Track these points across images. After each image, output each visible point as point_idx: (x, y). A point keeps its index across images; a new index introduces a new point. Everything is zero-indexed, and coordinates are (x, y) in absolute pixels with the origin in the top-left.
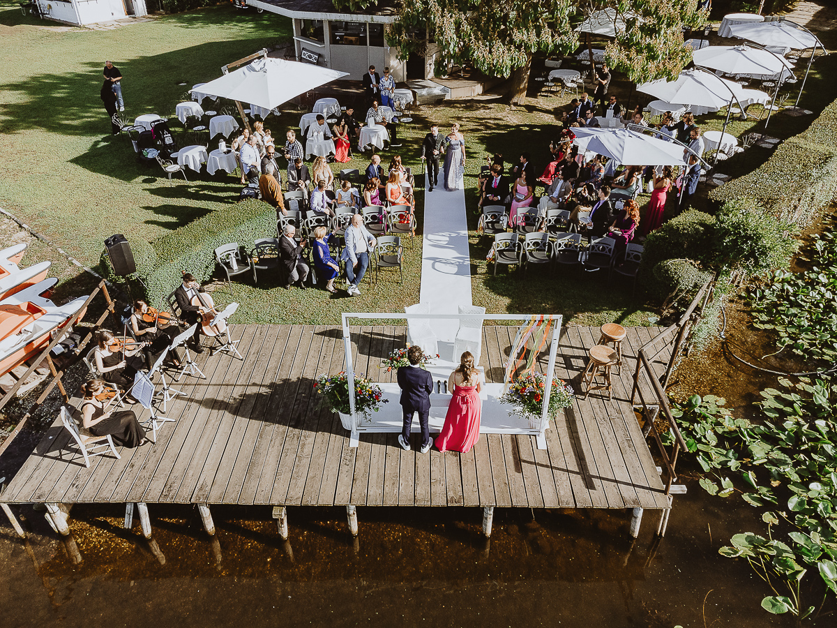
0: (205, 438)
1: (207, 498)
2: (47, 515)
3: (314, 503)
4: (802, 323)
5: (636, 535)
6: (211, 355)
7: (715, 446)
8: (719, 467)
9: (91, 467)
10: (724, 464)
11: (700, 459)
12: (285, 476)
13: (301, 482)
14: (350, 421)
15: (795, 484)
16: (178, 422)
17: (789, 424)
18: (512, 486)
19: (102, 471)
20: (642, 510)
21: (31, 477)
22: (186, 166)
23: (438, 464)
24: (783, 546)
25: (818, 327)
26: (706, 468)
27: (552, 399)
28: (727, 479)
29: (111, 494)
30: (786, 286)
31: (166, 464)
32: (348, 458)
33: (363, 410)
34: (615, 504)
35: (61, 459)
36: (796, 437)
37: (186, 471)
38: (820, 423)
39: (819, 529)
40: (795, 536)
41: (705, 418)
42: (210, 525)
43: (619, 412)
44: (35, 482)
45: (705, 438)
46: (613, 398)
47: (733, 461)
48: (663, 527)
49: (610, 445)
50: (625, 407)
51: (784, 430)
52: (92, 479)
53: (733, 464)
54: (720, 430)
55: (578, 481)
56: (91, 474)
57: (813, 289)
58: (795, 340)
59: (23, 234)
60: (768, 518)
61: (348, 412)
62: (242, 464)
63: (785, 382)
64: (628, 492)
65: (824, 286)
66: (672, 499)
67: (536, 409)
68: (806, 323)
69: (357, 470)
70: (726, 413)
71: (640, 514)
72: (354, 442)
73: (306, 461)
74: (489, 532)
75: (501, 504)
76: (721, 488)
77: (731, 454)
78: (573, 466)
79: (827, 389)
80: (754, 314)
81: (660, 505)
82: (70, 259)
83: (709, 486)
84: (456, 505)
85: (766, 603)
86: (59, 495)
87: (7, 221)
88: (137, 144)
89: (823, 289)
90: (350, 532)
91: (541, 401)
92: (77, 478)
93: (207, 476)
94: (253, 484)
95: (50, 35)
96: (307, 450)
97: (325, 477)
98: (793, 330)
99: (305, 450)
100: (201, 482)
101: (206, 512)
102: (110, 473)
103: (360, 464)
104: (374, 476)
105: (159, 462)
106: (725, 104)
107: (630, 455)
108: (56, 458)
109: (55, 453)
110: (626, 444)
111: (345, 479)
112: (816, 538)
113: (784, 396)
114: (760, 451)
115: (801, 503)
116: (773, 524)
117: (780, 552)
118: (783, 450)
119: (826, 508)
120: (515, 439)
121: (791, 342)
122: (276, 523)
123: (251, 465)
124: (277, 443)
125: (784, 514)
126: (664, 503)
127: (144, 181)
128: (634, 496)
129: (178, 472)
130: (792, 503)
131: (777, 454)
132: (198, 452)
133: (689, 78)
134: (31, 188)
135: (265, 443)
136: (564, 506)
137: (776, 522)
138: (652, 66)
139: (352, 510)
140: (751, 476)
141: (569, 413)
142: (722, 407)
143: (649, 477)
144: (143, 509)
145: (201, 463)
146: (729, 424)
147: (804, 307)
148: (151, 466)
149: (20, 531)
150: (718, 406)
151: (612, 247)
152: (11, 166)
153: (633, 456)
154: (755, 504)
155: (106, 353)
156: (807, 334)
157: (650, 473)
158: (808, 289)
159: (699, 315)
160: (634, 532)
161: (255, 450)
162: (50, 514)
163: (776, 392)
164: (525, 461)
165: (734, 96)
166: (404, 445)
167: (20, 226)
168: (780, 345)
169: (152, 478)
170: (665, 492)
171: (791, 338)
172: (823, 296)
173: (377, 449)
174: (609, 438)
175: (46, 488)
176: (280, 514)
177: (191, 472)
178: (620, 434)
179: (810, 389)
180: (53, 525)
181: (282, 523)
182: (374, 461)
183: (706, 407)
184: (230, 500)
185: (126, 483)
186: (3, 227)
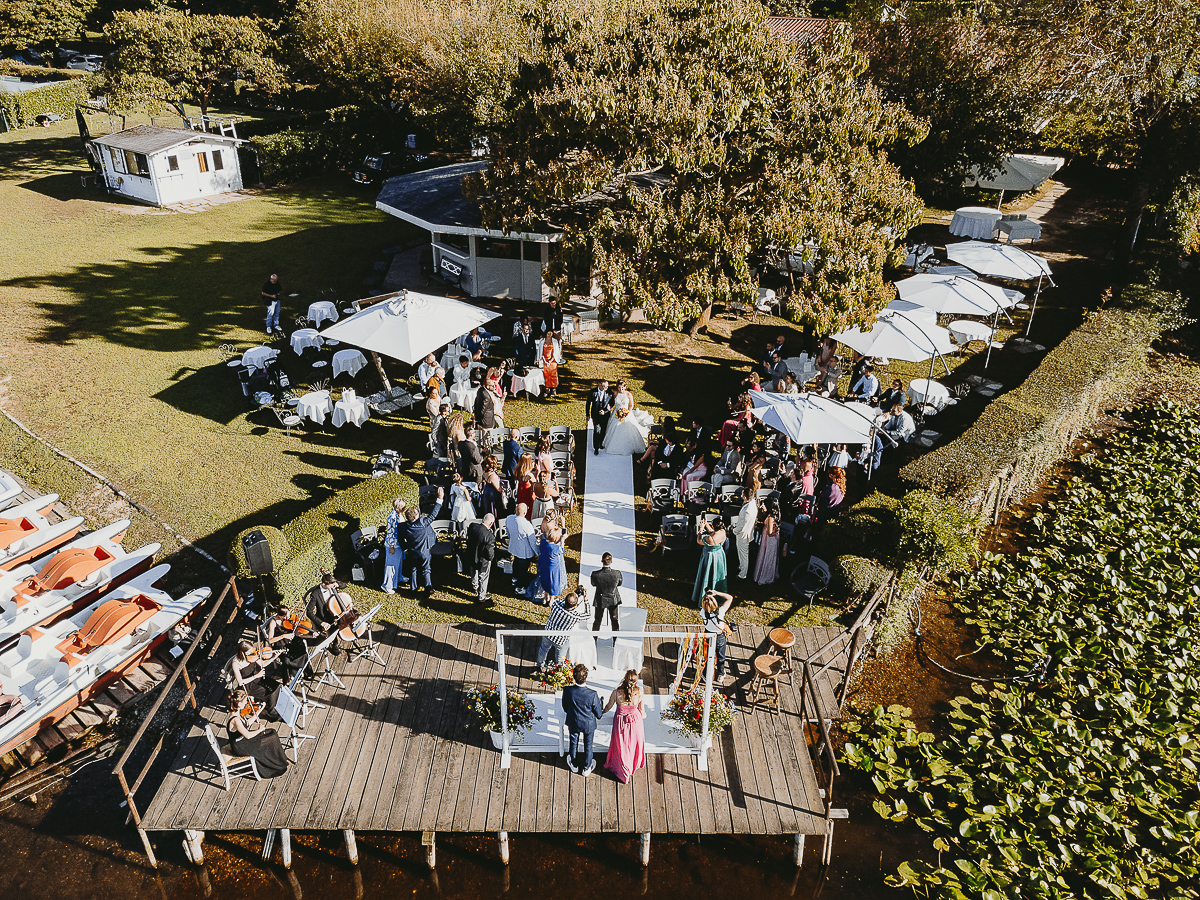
0: (348, 757)
1: (354, 823)
2: (185, 842)
3: (465, 829)
4: (1007, 618)
5: (800, 862)
6: (349, 661)
7: (894, 765)
8: (895, 787)
9: (231, 790)
10: (900, 783)
11: (875, 780)
12: (434, 800)
13: (451, 806)
14: (502, 739)
15: (972, 806)
16: (318, 739)
17: (973, 740)
18: (669, 811)
19: (243, 795)
20: (803, 836)
21: (169, 801)
22: (308, 417)
23: (593, 787)
24: (950, 874)
25: (1022, 622)
26: (880, 788)
27: (712, 716)
28: (902, 801)
29: (256, 819)
30: (995, 573)
31: (309, 786)
32: (500, 780)
33: (515, 728)
34: (772, 829)
35: (196, 778)
36: (980, 754)
37: (330, 794)
38: (1007, 739)
39: (989, 856)
40: (962, 864)
41: (885, 732)
42: (354, 854)
43: (787, 728)
44: (173, 807)
45: (884, 755)
46: (781, 711)
47: (911, 780)
48: (827, 854)
49: (774, 765)
50: (793, 721)
51: (967, 745)
52: (234, 802)
53: (910, 784)
54: (900, 745)
56: (231, 797)
57: (1023, 575)
58: (996, 637)
59: (120, 504)
60: (939, 844)
61: (500, 729)
62: (388, 787)
63: (979, 689)
64: (788, 816)
65: (1036, 571)
66: (832, 824)
67: (696, 727)
68: (1009, 617)
69: (509, 794)
70: (910, 725)
71: (802, 840)
72: (506, 761)
73: (455, 784)
74: (646, 861)
75: (658, 830)
76: (895, 811)
77: (909, 774)
79: (1021, 699)
80: (956, 605)
81: (819, 831)
82: (178, 537)
83: (881, 808)
84: (611, 831)
86: (200, 821)
87: (99, 486)
88: (247, 387)
89: (1033, 576)
90: (501, 859)
91: (701, 718)
92: (218, 802)
93: (354, 799)
94: (402, 808)
95: (122, 219)
96: (457, 771)
97: (476, 801)
98: (997, 626)
99: (455, 771)
100: (347, 806)
101: (351, 838)
102: (252, 796)
103: (512, 787)
104: (526, 799)
105: (301, 783)
106: (927, 357)
107: (793, 777)
108: (189, 776)
109: (189, 770)
110: (791, 764)
111: (497, 804)
112: (985, 865)
113: (974, 705)
114: (938, 768)
115: (972, 828)
116: (944, 851)
118: (965, 768)
119: (998, 834)
120: (674, 758)
121: (992, 641)
122: (425, 851)
123: (398, 788)
124: (425, 763)
125: (956, 840)
126: (828, 831)
128: (793, 822)
129: (321, 797)
130: (964, 827)
131: (957, 771)
132: (342, 773)
133: (888, 325)
134: (123, 443)
135: (412, 762)
136: (722, 832)
137: (947, 849)
138: (842, 317)
139: (504, 836)
140: (927, 797)
141: (728, 728)
142: (905, 718)
143: (811, 800)
144: (286, 834)
145: (346, 784)
146: (911, 738)
147: (1009, 598)
148: (293, 788)
149: (153, 861)
150: (902, 718)
152: (96, 412)
153: (798, 781)
154: (928, 829)
155: (244, 664)
156: (1009, 631)
157: (812, 795)
158: (1016, 576)
159: (884, 614)
160: (796, 859)
161: (402, 772)
162: (187, 841)
163: (966, 701)
165: (936, 350)
167: (116, 493)
168: (979, 644)
169: (295, 801)
170: (825, 816)
171: (992, 635)
172: (1033, 584)
173: (531, 765)
174: (773, 757)
175: (186, 812)
176: (429, 841)
177: (335, 796)
178: (785, 752)
179: (1004, 697)
180: (188, 854)
181: (431, 851)
182: (526, 783)
183: (889, 719)
184: (377, 827)
185: (269, 808)
186: (96, 494)
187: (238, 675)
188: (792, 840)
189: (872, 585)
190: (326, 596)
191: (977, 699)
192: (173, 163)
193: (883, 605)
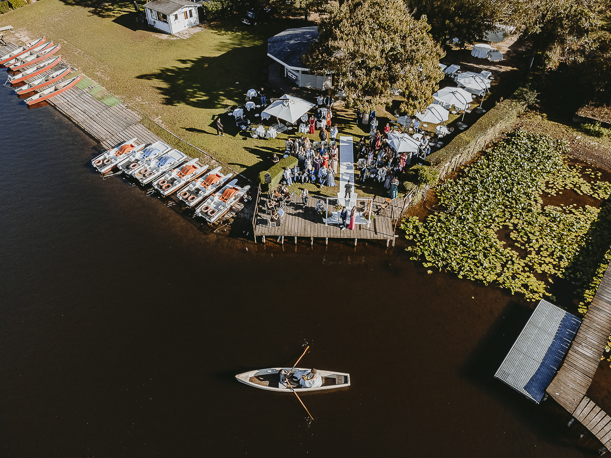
1: (297, 235)
2: (262, 238)
3: (319, 237)
5: (388, 246)
7: (412, 229)
10: (412, 233)
11: (407, 231)
12: (312, 232)
13: (316, 233)
14: (326, 221)
15: (427, 237)
17: (431, 224)
18: (361, 235)
19: (273, 229)
20: (389, 240)
21: (259, 230)
22: (259, 135)
25: (452, 198)
26: (408, 233)
27: (371, 217)
28: (412, 236)
29: (277, 234)
30: (449, 185)
31: (286, 228)
32: (326, 228)
33: (329, 218)
34: (383, 238)
35: (263, 226)
36: (432, 227)
37: (291, 230)
38: (439, 224)
39: (428, 246)
40: (422, 247)
41: (411, 222)
42: (296, 241)
43: (387, 220)
45: (410, 227)
46: (386, 216)
48: (393, 245)
49: (384, 227)
52: (272, 231)
53: (414, 233)
54: (414, 225)
55: (374, 234)
57: (456, 186)
59: (215, 161)
60: (418, 243)
61: (325, 218)
62: (303, 229)
63: (436, 213)
64: (385, 236)
67: (367, 218)
68: (449, 196)
70: (417, 221)
72: (327, 225)
73: (316, 229)
74: (356, 245)
75: (358, 238)
76: (410, 238)
77: (415, 230)
78: (374, 230)
80: (437, 193)
81: (392, 239)
83: (407, 237)
84: (349, 238)
85: (411, 259)
86: (264, 234)
88: (238, 124)
89: (459, 186)
90: (326, 242)
91: (369, 217)
92: (269, 231)
93: (296, 231)
94: (306, 233)
96: (316, 226)
97: (321, 232)
98: (445, 199)
100: (294, 232)
101: (296, 238)
103: (328, 230)
104: (331, 232)
106: (440, 122)
107: (388, 229)
109: (260, 225)
110: (387, 227)
111: (326, 232)
113: (434, 217)
114: (421, 230)
115: (426, 241)
116: (419, 245)
117: (417, 250)
118: (428, 230)
120: (362, 225)
121: (443, 202)
122: (311, 241)
123: (305, 229)
124: (309, 225)
126: (394, 239)
128: (387, 237)
129: (289, 230)
132: (292, 227)
133: (430, 111)
136: (372, 239)
139: (327, 239)
140: (418, 235)
141: (375, 220)
142: (417, 219)
144: (282, 237)
145: (294, 229)
146: (417, 223)
148: (283, 228)
149: (256, 243)
154: (416, 241)
156: (448, 200)
157: (391, 233)
161: (305, 226)
163: (432, 216)
167: (212, 158)
168: (440, 203)
169: (284, 231)
170: (394, 237)
172: (458, 188)
173: (332, 227)
174: (384, 225)
175: (262, 232)
176: (312, 239)
178: (387, 225)
179: (442, 215)
180: (263, 240)
182: (331, 229)
183: (413, 219)
184: (301, 236)
185: (279, 232)
186: (206, 158)
188: (386, 240)
189: (412, 188)
190: (283, 189)
191: (435, 215)
192: (176, 17)
193: (414, 193)
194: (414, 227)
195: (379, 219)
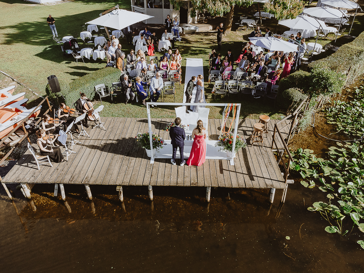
0: (89, 159)
1: (89, 182)
2: (22, 189)
3: (134, 184)
4: (348, 121)
5: (272, 202)
6: (92, 128)
7: (308, 169)
8: (309, 176)
9: (41, 170)
10: (311, 175)
11: (301, 173)
12: (122, 174)
13: (129, 177)
14: (151, 153)
15: (342, 183)
16: (77, 153)
17: (341, 160)
18: (219, 179)
19: (45, 172)
20: (275, 189)
21: (15, 173)
22: (84, 57)
23: (187, 170)
24: (335, 207)
25: (355, 123)
26: (304, 176)
27: (236, 144)
28: (312, 181)
29: (49, 180)
30: (342, 107)
31: (72, 169)
32: (149, 168)
33: (156, 148)
34: (263, 186)
35: (28, 167)
36: (343, 165)
37: (80, 172)
38: (354, 160)
39: (351, 201)
40: (342, 203)
41: (304, 157)
42: (90, 195)
43: (266, 151)
44: (16, 175)
45: (304, 165)
46: (264, 146)
47: (315, 174)
48: (284, 198)
49: (262, 164)
50: (269, 150)
51: (338, 162)
52: (41, 174)
53: (316, 175)
54: (310, 162)
55: (247, 178)
56: (40, 172)
57: (354, 107)
58: (345, 128)
59: (14, 83)
60: (329, 196)
61: (149, 149)
62: (104, 169)
63: (340, 144)
64: (269, 182)
65: (359, 107)
66: (287, 185)
67: (229, 148)
68: (350, 121)
69: (153, 172)
70: (314, 156)
71: (274, 192)
72: (152, 162)
73: (131, 169)
74: (209, 199)
75: (214, 185)
76: (310, 184)
77: (314, 172)
78: (245, 172)
79: (358, 147)
80: (327, 118)
81: (281, 187)
82: (33, 92)
83: (305, 184)
84: (194, 186)
85: (327, 229)
86: (27, 180)
87: (7, 78)
88: (63, 48)
91: (232, 144)
92: (34, 174)
93: (89, 174)
94: (108, 177)
95: (28, 7)
96: (132, 164)
97: (139, 175)
98: (344, 124)
99: (131, 165)
100: (86, 176)
101: (88, 188)
102: (48, 172)
103: (154, 170)
104: (160, 174)
105: (69, 168)
107: (270, 168)
108: (26, 166)
109: (26, 164)
110: (269, 164)
111: (148, 176)
112: (350, 204)
113: (339, 149)
114: (327, 171)
115: (344, 190)
116: (332, 199)
117: (334, 209)
118: (337, 170)
119: (355, 192)
120: (221, 162)
121: (343, 129)
122: (118, 193)
123: (108, 170)
124: (119, 161)
125: (336, 195)
127: (66, 63)
128: (271, 184)
129: (76, 172)
130: (340, 190)
131: (335, 172)
132: (86, 165)
133: (301, 18)
134: (18, 65)
135: (114, 162)
136: (241, 187)
137: (333, 198)
138: (285, 12)
139: (151, 189)
140: (323, 180)
141: (244, 151)
142: (312, 153)
143: (278, 176)
144: (62, 187)
145: (87, 169)
146: (314, 160)
147: (349, 114)
148: (65, 169)
149: (10, 196)
150: (311, 153)
151: (266, 87)
152: (10, 57)
153: (272, 168)
154: (324, 191)
155: (47, 124)
156: (350, 125)
157: (280, 175)
158: (351, 107)
159: (303, 115)
160: (271, 200)
161: (110, 164)
162: (23, 188)
163: (335, 148)
164: (224, 170)
165: (321, 26)
166: (173, 163)
167: (13, 80)
168: (338, 130)
169: (66, 174)
170: (285, 182)
171: (343, 127)
172: (358, 111)
173: (162, 164)
174: (261, 161)
175: (21, 177)
176: (120, 189)
177: (82, 172)
178: (266, 160)
179: (350, 147)
180: (24, 194)
181: (121, 194)
182: (160, 169)
183: (305, 154)
184: (98, 183)
185: (55, 176)
186: (6, 80)
187: (44, 127)
188: (270, 190)
189: (301, 99)
190: (83, 102)
191: (340, 147)
194: (311, 166)
195: (252, 151)
